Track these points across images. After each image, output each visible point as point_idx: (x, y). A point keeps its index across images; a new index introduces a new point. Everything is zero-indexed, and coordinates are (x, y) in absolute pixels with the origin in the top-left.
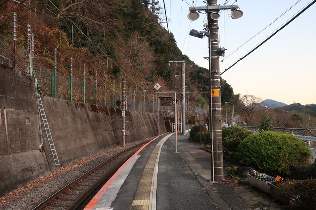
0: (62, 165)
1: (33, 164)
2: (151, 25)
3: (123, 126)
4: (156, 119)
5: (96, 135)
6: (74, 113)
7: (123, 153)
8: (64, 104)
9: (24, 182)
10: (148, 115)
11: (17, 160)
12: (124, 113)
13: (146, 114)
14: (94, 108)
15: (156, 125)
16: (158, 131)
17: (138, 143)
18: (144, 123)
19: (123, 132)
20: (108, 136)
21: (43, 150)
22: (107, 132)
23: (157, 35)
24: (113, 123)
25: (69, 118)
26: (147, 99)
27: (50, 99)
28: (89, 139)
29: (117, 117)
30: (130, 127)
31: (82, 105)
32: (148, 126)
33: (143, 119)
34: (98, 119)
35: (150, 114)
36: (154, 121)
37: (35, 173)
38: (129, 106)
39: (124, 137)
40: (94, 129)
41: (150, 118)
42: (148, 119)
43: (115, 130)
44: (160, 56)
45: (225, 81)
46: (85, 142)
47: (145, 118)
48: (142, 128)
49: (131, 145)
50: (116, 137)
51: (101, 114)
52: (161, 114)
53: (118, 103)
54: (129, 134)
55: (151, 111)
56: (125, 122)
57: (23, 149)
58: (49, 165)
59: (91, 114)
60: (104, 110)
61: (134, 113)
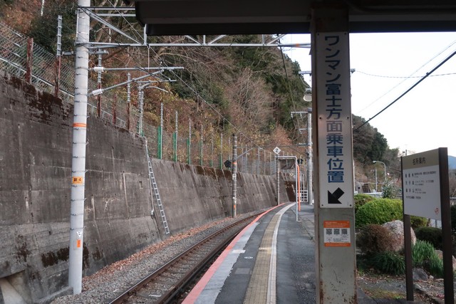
0: (171, 234)
1: (147, 230)
2: (268, 54)
3: (233, 192)
4: (274, 184)
5: (203, 202)
6: (179, 177)
7: (236, 224)
8: (170, 166)
9: (141, 247)
10: (264, 178)
11: (134, 225)
12: (234, 176)
13: (261, 177)
14: (200, 171)
15: (274, 192)
16: (276, 200)
17: (251, 214)
18: (259, 189)
19: (233, 200)
20: (216, 205)
21: (153, 216)
22: (214, 200)
23: (276, 68)
24: (221, 188)
25: (175, 182)
26: (262, 156)
27: (157, 161)
28: (196, 208)
29: (226, 181)
30: (242, 194)
31: (188, 167)
32: (263, 192)
33: (257, 184)
34: (204, 182)
35: (267, 177)
36: (272, 186)
37: (149, 240)
38: (239, 166)
39: (235, 207)
40: (201, 195)
41: (266, 183)
42: (263, 184)
43: (223, 197)
44: (280, 97)
45: (376, 129)
46: (192, 210)
47: (260, 182)
48: (257, 196)
49: (242, 216)
50: (225, 206)
51: (207, 178)
52: (281, 178)
53: (228, 164)
54: (240, 203)
55: (268, 173)
56: (235, 187)
57: (138, 214)
58: (160, 233)
59: (197, 177)
60: (210, 172)
61: (246, 175)
